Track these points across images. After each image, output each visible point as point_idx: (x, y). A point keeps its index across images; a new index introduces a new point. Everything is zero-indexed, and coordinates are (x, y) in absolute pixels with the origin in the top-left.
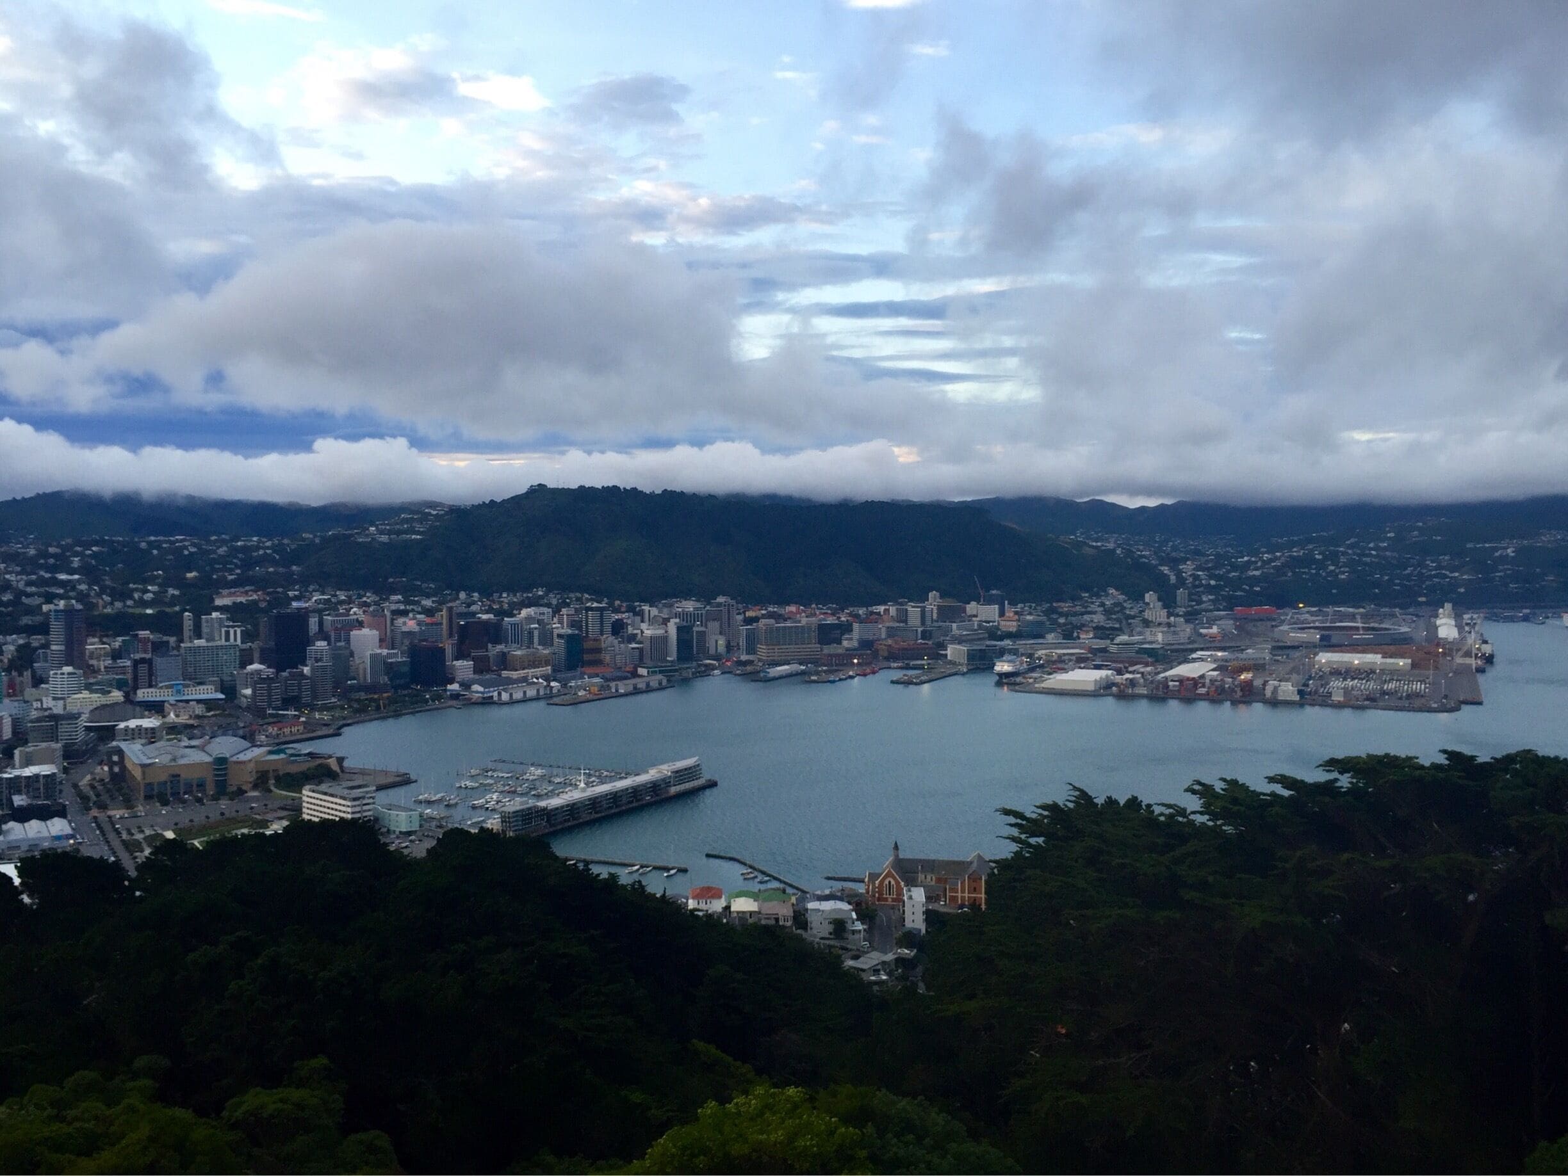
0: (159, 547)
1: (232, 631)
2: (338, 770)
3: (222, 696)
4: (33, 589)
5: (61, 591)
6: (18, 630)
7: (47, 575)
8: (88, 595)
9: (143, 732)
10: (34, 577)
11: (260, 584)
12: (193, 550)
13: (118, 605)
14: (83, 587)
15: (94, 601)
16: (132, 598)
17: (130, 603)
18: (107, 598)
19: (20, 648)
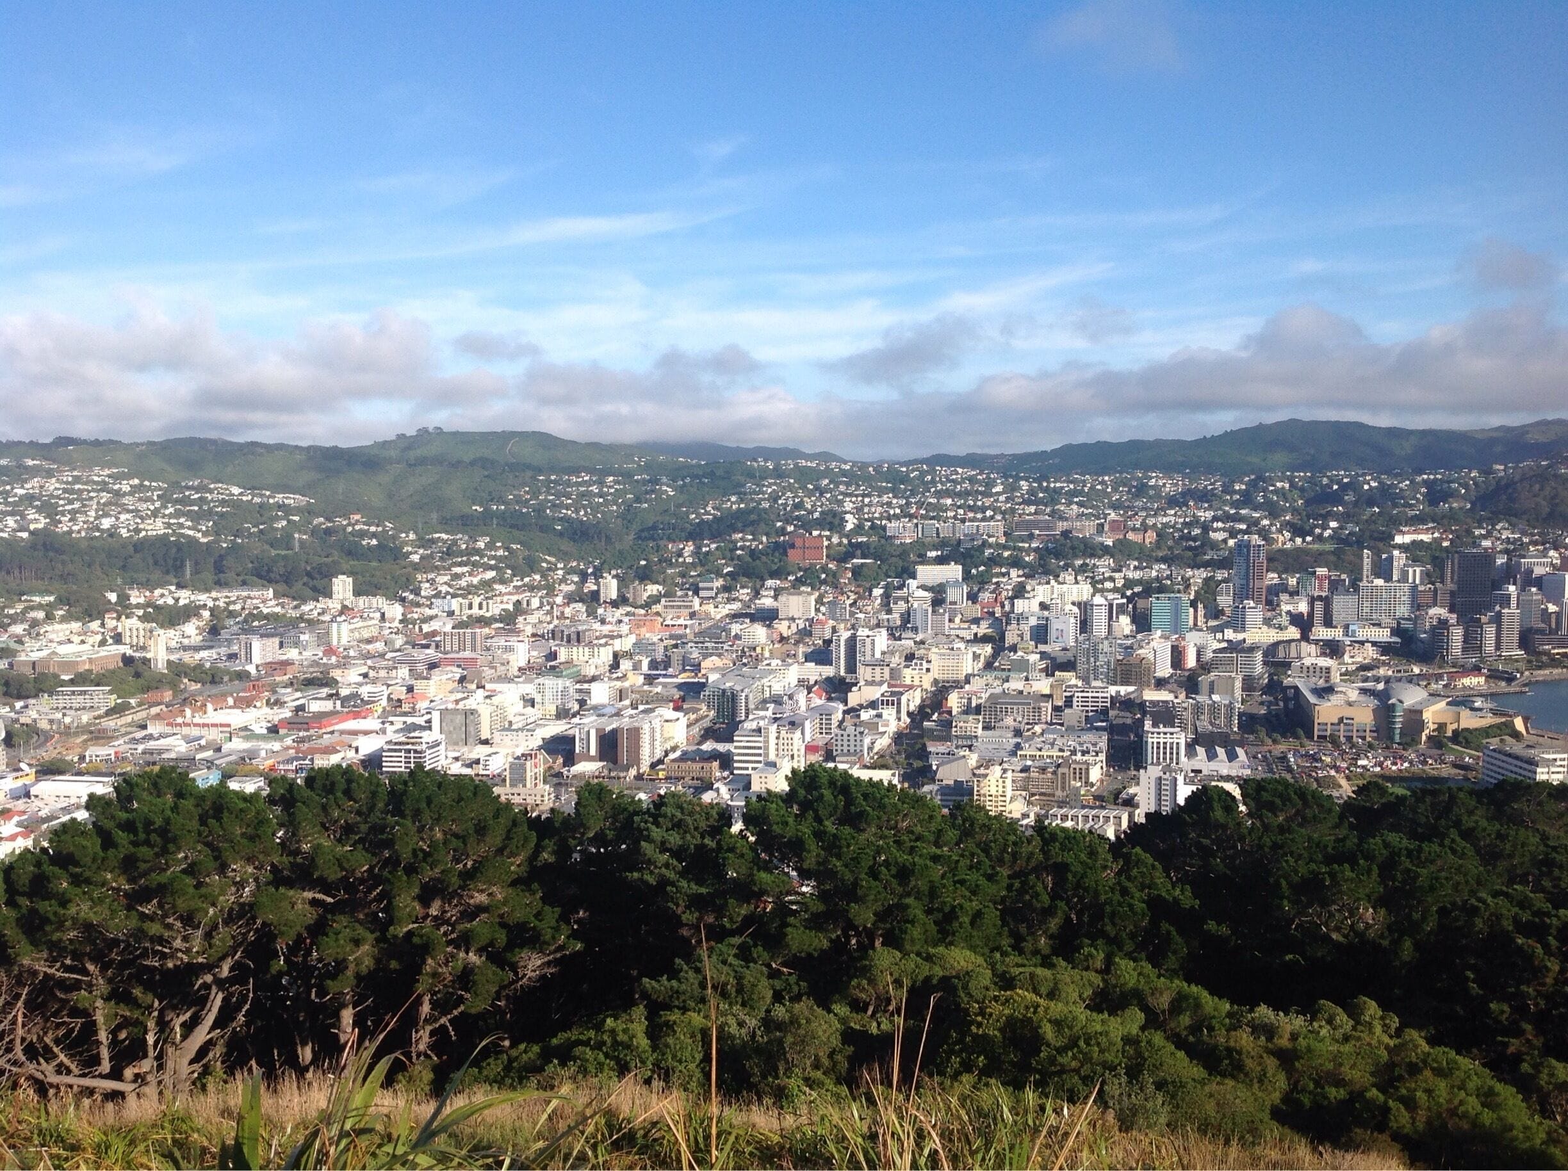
0: (1339, 482)
1: (1411, 571)
2: (1524, 732)
3: (1399, 640)
4: (1220, 525)
5: (1244, 527)
6: (1206, 565)
7: (1232, 511)
8: (1269, 531)
9: (1318, 670)
10: (1220, 512)
11: (1442, 521)
12: (1374, 484)
13: (1299, 540)
14: (1266, 522)
15: (1275, 536)
16: (1311, 533)
17: (1309, 539)
18: (1287, 535)
19: (1207, 581)
